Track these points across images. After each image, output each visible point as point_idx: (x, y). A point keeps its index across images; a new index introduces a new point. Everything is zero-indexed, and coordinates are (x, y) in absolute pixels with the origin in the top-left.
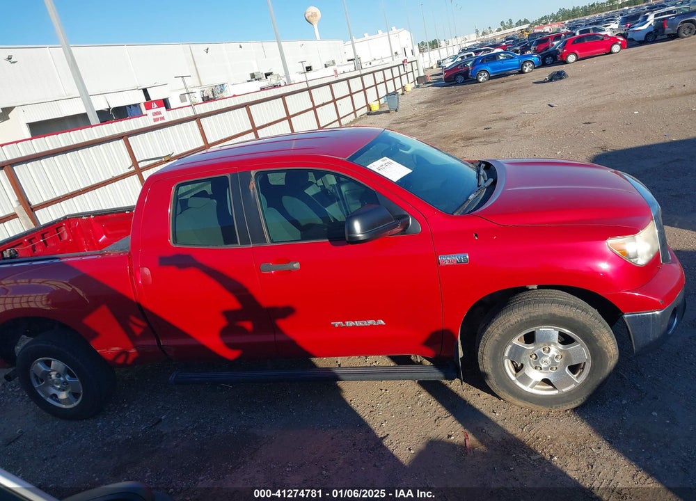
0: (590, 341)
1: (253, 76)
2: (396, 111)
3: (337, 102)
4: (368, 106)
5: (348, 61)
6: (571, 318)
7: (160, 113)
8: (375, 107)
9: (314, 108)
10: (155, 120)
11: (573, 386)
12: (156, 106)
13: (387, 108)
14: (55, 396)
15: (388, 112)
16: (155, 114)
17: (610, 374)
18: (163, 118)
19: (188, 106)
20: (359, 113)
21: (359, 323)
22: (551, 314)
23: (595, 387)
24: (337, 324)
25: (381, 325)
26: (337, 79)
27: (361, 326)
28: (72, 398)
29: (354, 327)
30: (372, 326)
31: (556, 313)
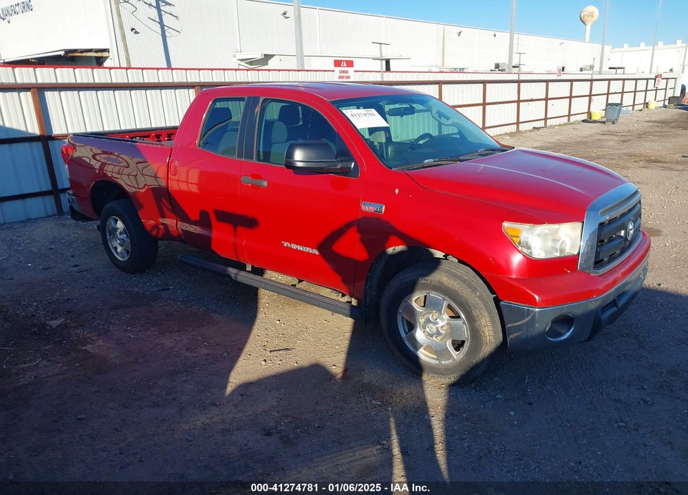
0: (471, 320)
1: (497, 66)
2: (613, 123)
3: (549, 101)
4: (589, 113)
5: (610, 68)
6: (456, 291)
7: (347, 72)
8: (596, 116)
9: (519, 101)
10: (340, 77)
11: (452, 361)
12: (345, 65)
13: (604, 120)
14: (116, 248)
15: (604, 122)
16: (343, 72)
17: (483, 361)
18: (348, 77)
19: (378, 72)
20: (573, 119)
21: (300, 248)
22: (439, 281)
23: (468, 368)
24: (286, 244)
25: (315, 254)
26: (559, 78)
27: (300, 251)
28: (125, 254)
29: (297, 250)
30: (309, 253)
31: (444, 282)
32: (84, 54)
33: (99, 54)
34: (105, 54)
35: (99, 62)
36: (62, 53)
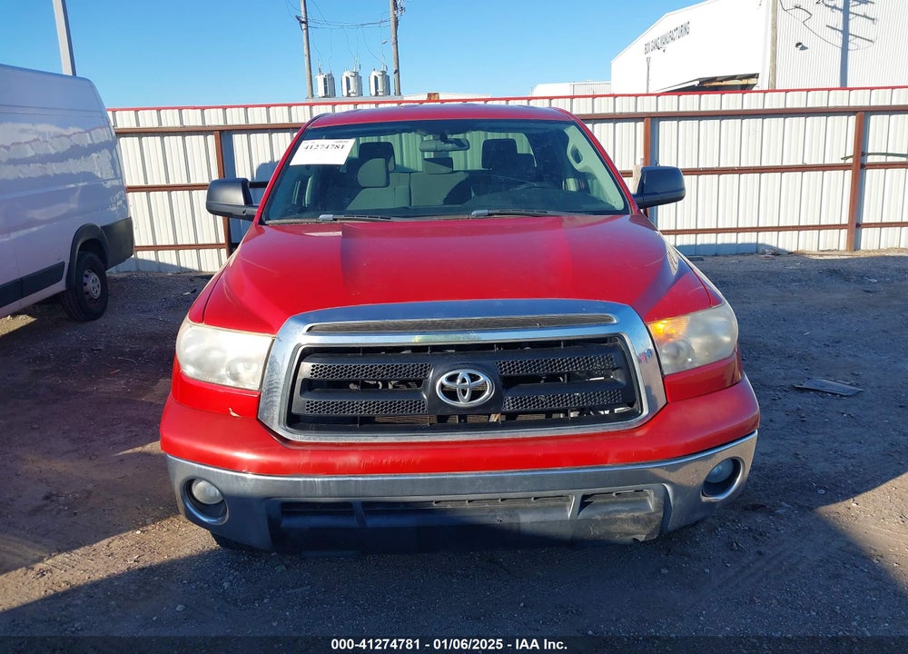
32: (724, 83)
33: (745, 82)
34: (751, 81)
35: (745, 89)
36: (696, 83)
